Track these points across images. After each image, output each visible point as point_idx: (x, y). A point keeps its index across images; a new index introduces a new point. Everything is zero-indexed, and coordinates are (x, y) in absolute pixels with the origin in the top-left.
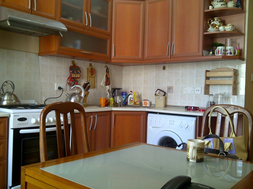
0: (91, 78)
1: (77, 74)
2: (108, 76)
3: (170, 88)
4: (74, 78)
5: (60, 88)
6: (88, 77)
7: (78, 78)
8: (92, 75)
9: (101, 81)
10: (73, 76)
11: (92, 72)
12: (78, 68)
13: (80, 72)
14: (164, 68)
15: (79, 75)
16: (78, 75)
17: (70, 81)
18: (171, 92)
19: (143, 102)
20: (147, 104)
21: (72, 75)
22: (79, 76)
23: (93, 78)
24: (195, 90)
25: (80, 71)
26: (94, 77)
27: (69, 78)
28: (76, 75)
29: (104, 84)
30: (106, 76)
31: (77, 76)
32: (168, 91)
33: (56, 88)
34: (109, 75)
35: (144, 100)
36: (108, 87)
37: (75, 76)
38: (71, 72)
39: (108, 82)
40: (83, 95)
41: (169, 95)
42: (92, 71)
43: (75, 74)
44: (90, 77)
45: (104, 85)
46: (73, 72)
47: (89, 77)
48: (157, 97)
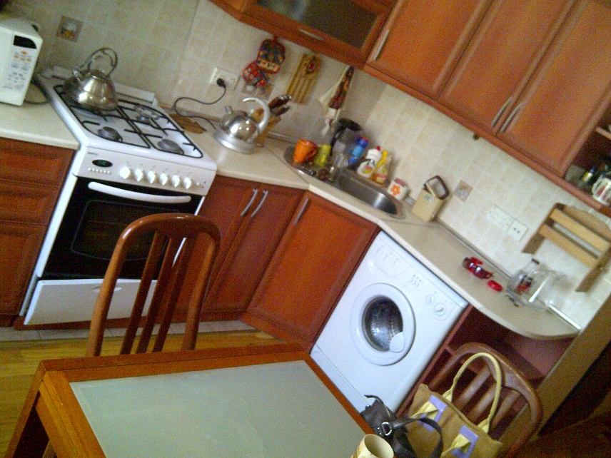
0: (302, 81)
1: (274, 61)
2: (345, 88)
3: (464, 188)
4: (263, 71)
5: (221, 83)
6: (296, 76)
7: (272, 72)
8: (308, 73)
9: (324, 93)
10: (261, 65)
11: (312, 67)
12: (283, 50)
13: (281, 60)
14: (476, 137)
15: (277, 66)
16: (274, 66)
17: (251, 73)
18: (462, 197)
19: (393, 183)
20: (398, 192)
21: (259, 62)
22: (275, 70)
23: (307, 82)
24: (512, 228)
25: (284, 58)
26: (311, 81)
27: (250, 66)
28: (269, 65)
29: (328, 101)
30: (342, 85)
31: (271, 68)
32: (457, 190)
33: (213, 79)
34: (348, 86)
35: (397, 181)
36: (332, 112)
37: (265, 66)
38: (262, 53)
39: (337, 102)
40: (261, 125)
41: (454, 200)
42: (312, 65)
43: (269, 61)
44: (301, 77)
45: (326, 104)
46: (266, 57)
47: (299, 75)
48: (425, 193)
